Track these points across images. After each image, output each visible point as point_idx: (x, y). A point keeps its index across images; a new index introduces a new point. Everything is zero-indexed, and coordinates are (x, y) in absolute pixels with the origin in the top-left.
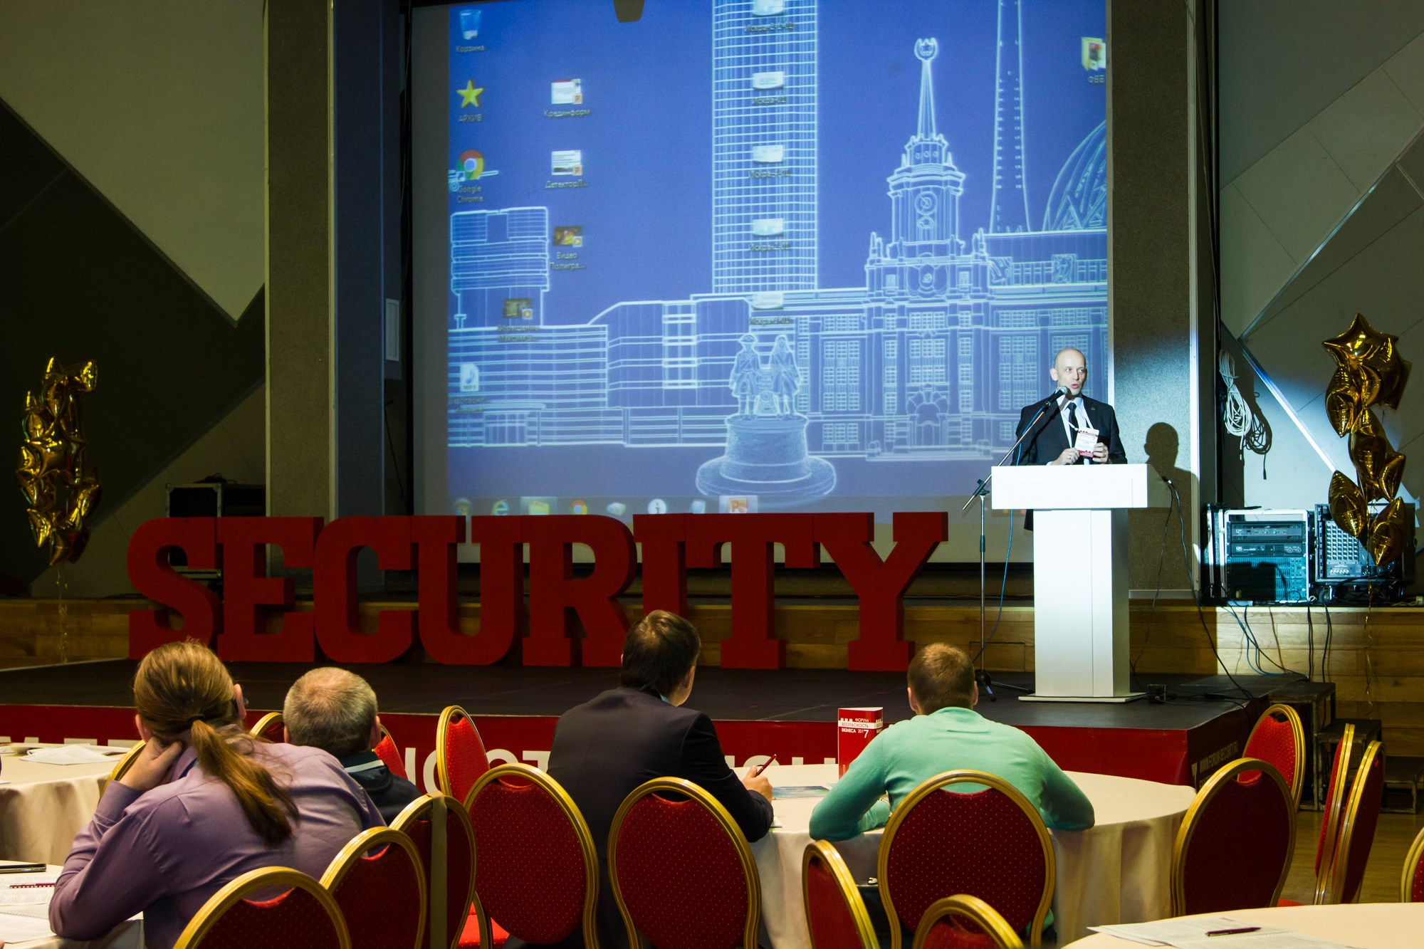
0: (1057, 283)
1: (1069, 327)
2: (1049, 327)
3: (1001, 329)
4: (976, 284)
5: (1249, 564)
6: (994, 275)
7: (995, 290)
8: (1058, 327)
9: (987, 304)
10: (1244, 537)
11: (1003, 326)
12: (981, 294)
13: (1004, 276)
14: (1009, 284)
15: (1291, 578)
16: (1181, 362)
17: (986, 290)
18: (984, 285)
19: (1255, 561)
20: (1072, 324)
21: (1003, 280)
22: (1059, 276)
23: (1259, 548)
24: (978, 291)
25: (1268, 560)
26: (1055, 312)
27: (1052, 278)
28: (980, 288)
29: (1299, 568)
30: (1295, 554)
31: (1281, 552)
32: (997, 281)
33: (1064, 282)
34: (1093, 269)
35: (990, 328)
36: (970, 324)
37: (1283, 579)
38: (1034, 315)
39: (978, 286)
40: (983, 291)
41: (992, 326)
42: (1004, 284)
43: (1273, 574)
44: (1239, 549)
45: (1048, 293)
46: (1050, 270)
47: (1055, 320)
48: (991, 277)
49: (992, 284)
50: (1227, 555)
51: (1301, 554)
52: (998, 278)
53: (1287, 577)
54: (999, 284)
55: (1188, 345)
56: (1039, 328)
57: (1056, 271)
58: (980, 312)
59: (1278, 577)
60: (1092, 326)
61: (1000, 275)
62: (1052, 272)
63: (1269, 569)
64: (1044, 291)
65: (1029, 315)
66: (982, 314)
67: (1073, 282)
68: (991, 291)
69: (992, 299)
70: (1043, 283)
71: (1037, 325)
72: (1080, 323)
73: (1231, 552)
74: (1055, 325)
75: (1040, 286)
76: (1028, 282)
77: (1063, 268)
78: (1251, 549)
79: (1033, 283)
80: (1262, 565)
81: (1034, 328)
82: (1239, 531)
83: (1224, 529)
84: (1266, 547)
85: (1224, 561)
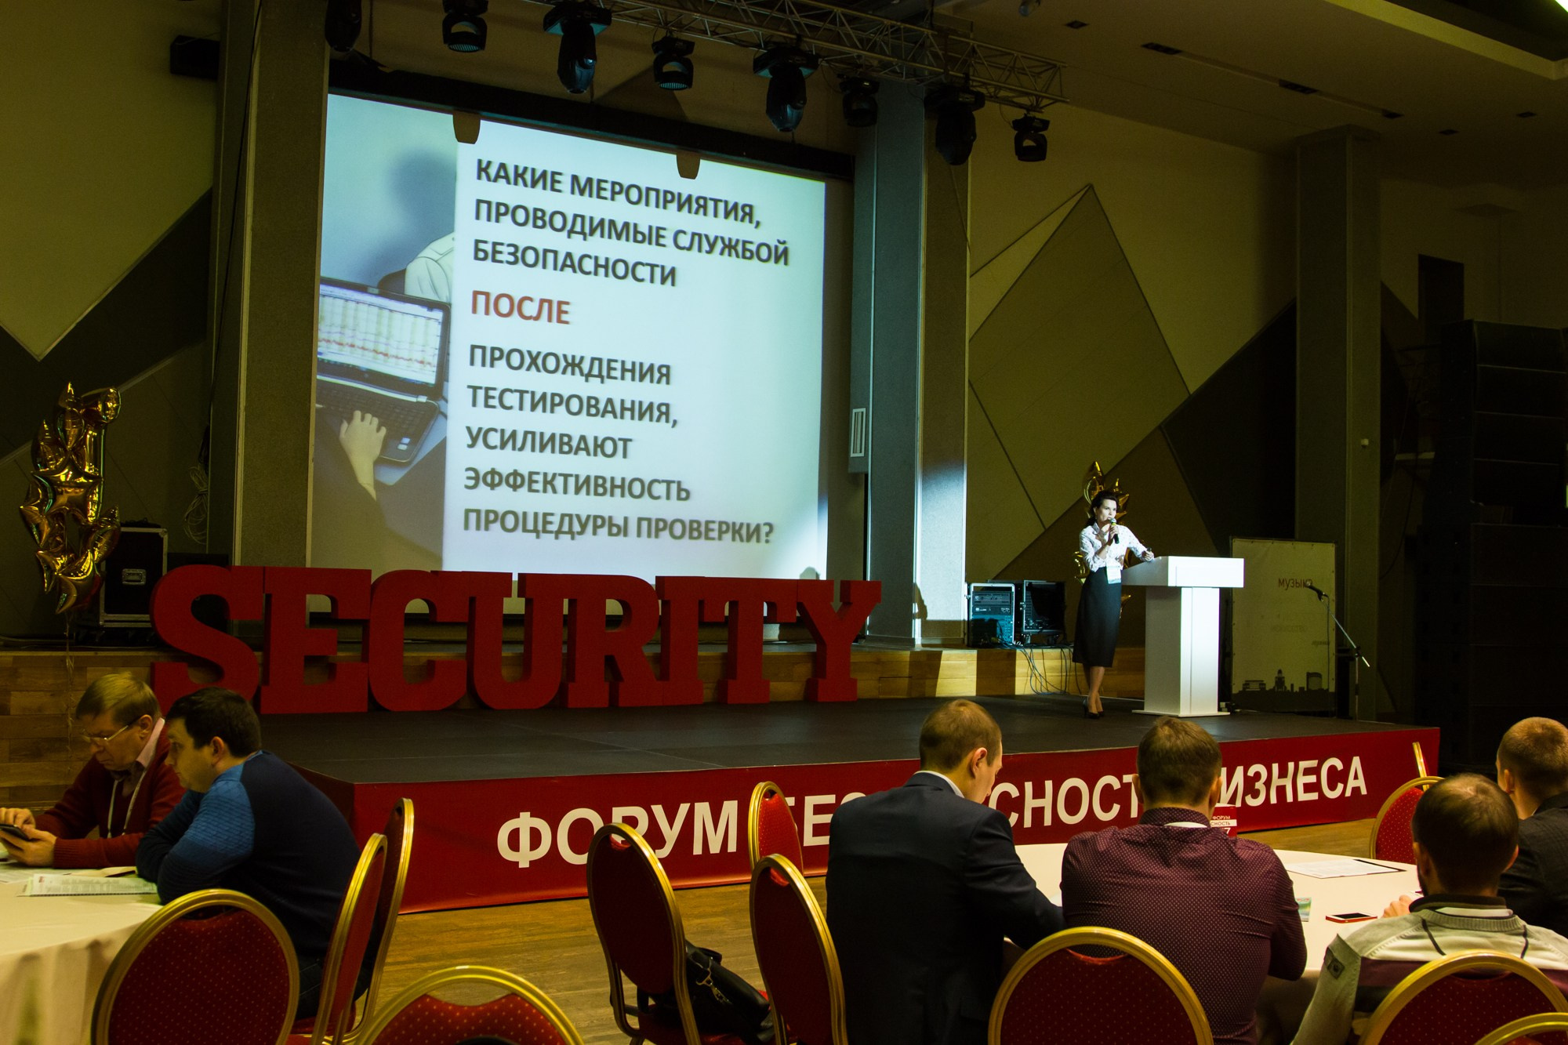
5: (983, 620)
10: (980, 602)
15: (1005, 629)
19: (987, 617)
23: (988, 609)
25: (992, 617)
29: (1009, 622)
30: (1007, 614)
31: (1000, 613)
37: (1001, 630)
43: (995, 627)
44: (977, 609)
50: (971, 613)
51: (1011, 614)
53: (1003, 628)
55: (963, 469)
59: (998, 629)
63: (993, 622)
73: (975, 613)
78: (984, 610)
80: (990, 620)
82: (977, 597)
83: (971, 596)
84: (992, 609)
85: (971, 617)
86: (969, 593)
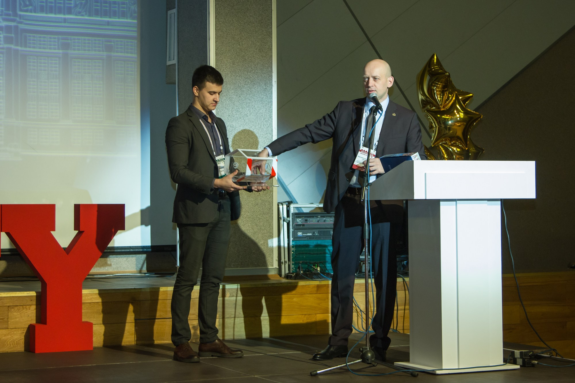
0: (76, 15)
1: (87, 52)
2: (69, 51)
3: (28, 49)
4: (8, 9)
5: (307, 246)
6: (22, 3)
7: (23, 15)
8: (76, 52)
9: (16, 27)
10: (303, 225)
11: (30, 47)
12: (12, 17)
13: (31, 5)
14: (35, 12)
16: (265, 85)
17: (15, 14)
18: (14, 11)
19: (312, 243)
20: (89, 50)
21: (30, 7)
22: (78, 9)
23: (314, 233)
24: (9, 15)
25: (319, 242)
26: (74, 39)
27: (73, 11)
28: (11, 12)
32: (25, 8)
33: (82, 15)
34: (106, 7)
35: (19, 48)
36: (2, 42)
38: (56, 40)
39: (9, 10)
40: (13, 16)
41: (21, 46)
42: (31, 12)
43: (324, 254)
44: (300, 234)
45: (68, 23)
46: (71, 4)
47: (74, 46)
48: (20, 4)
49: (21, 10)
50: (291, 239)
52: (26, 6)
54: (26, 11)
56: (61, 51)
57: (76, 6)
58: (11, 34)
60: (105, 53)
61: (28, 3)
62: (72, 5)
63: (322, 249)
64: (65, 20)
65: (52, 40)
66: (13, 35)
67: (90, 16)
68: (20, 16)
69: (21, 23)
70: (64, 14)
71: (59, 49)
72: (95, 51)
73: (296, 238)
74: (74, 50)
75: (62, 16)
76: (51, 12)
77: (81, 3)
78: (308, 234)
79: (55, 14)
80: (317, 246)
81: (57, 51)
82: (299, 221)
83: (290, 219)
84: (319, 232)
85: (291, 244)
86: (288, 216)
